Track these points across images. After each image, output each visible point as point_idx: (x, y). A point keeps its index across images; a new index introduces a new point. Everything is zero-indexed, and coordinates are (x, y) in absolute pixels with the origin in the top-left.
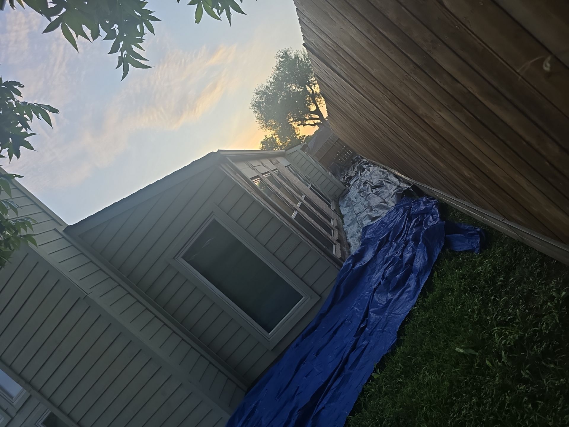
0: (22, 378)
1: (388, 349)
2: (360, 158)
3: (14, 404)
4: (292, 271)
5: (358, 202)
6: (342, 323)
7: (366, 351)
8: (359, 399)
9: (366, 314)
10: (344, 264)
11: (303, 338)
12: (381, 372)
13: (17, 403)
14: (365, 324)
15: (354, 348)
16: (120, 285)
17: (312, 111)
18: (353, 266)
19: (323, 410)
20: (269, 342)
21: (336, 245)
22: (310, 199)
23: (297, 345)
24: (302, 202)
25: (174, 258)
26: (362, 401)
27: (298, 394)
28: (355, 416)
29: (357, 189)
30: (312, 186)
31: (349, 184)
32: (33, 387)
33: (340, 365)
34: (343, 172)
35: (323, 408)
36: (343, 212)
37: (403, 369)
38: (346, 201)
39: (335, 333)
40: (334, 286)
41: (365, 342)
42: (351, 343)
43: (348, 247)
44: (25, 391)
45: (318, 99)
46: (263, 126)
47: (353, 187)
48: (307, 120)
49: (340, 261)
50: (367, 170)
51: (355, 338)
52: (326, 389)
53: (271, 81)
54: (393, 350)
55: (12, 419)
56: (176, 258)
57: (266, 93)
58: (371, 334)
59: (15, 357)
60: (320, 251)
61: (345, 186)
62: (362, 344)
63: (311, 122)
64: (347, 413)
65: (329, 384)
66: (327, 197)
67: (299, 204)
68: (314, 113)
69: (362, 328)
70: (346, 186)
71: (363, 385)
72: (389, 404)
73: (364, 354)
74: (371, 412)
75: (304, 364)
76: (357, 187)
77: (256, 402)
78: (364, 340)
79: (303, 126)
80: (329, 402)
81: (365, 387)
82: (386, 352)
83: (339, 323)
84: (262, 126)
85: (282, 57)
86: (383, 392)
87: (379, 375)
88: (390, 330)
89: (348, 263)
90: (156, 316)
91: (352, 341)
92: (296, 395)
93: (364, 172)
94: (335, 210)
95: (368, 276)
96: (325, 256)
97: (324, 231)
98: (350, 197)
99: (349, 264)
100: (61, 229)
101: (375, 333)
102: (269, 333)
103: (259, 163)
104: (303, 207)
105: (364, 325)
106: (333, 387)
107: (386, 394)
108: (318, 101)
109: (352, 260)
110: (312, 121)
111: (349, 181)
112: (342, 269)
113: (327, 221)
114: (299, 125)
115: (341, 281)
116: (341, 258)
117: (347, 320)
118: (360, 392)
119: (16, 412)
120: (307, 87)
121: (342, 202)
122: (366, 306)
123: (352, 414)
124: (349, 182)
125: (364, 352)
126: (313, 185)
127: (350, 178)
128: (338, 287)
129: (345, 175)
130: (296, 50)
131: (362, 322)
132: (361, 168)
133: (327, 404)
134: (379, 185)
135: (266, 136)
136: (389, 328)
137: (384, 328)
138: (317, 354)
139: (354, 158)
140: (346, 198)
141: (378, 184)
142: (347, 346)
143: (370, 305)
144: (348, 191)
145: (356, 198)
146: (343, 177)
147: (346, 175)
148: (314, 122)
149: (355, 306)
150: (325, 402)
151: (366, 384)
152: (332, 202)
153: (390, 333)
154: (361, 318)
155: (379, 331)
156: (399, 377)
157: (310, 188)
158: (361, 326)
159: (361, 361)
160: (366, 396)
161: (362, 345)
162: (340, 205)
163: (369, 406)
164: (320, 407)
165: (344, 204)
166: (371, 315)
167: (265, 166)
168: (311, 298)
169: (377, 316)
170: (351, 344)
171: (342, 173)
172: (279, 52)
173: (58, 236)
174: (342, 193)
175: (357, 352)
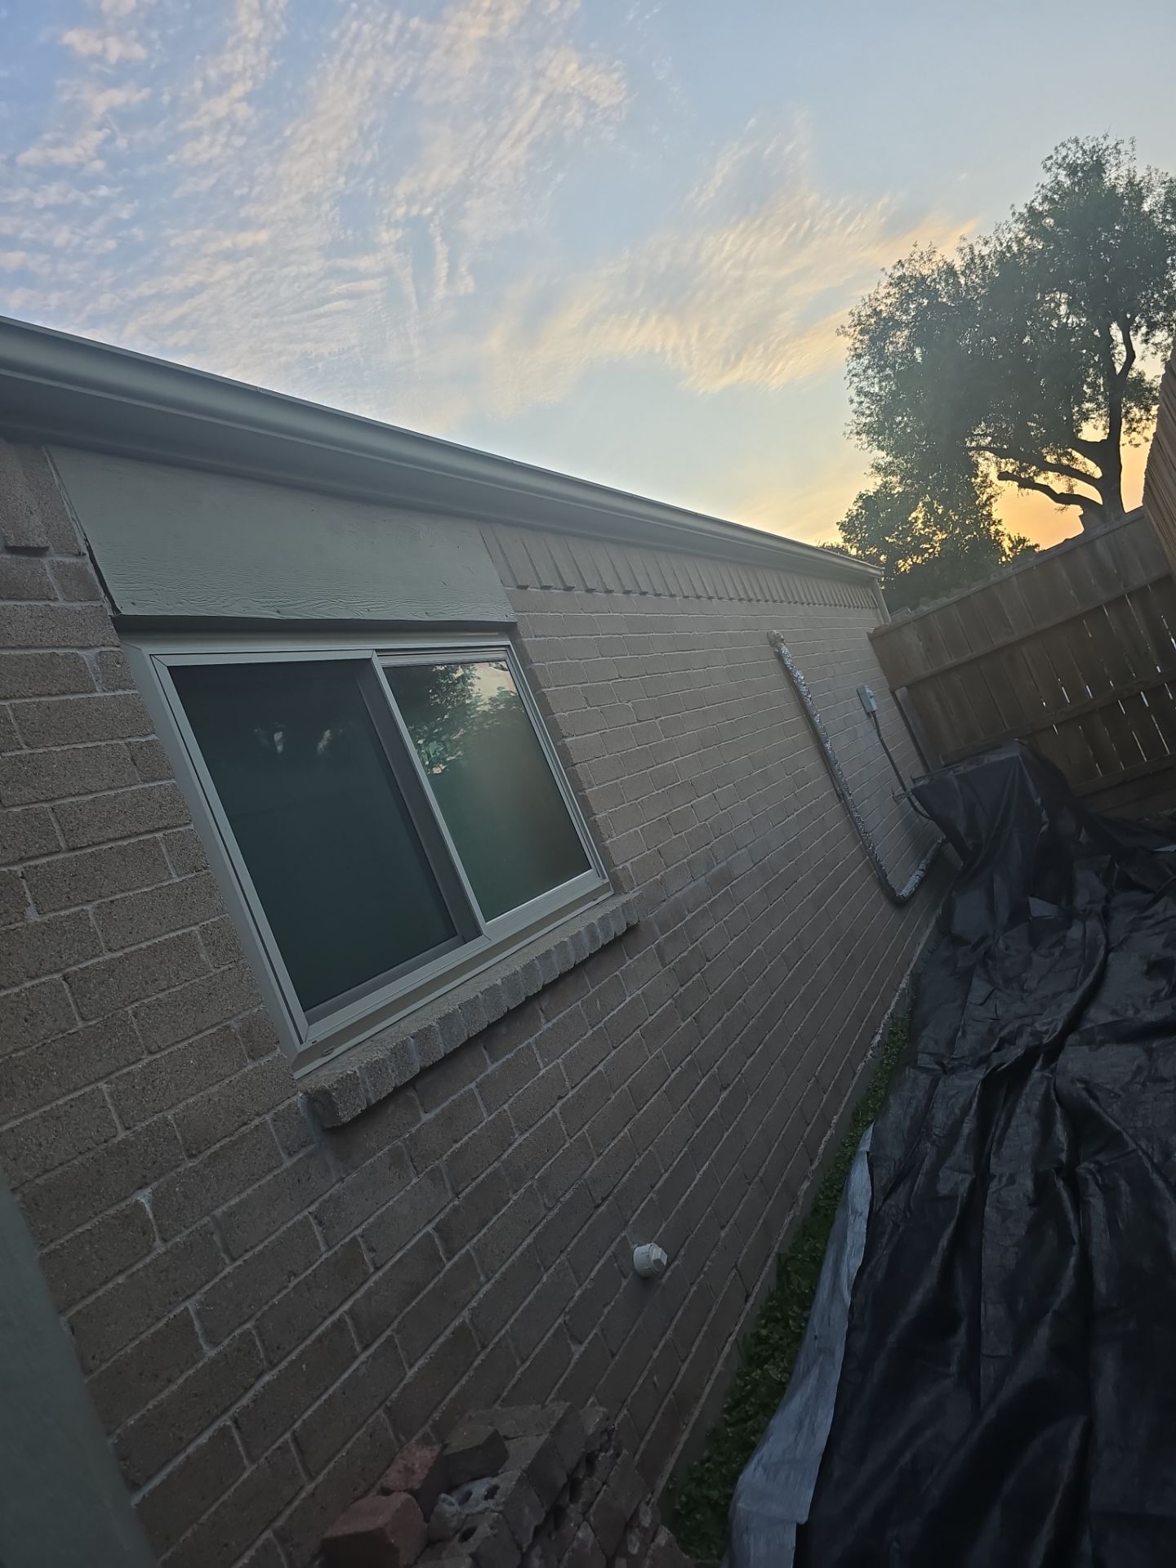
17: (1086, 441)
45: (1135, 410)
46: (866, 428)
48: (1045, 467)
53: (976, 252)
57: (933, 294)
63: (1060, 485)
68: (1089, 449)
79: (1020, 486)
84: (864, 425)
85: (1072, 169)
108: (1131, 416)
110: (1064, 479)
114: (1003, 476)
120: (1116, 333)
130: (1148, 168)
148: (1071, 488)
172: (1073, 146)
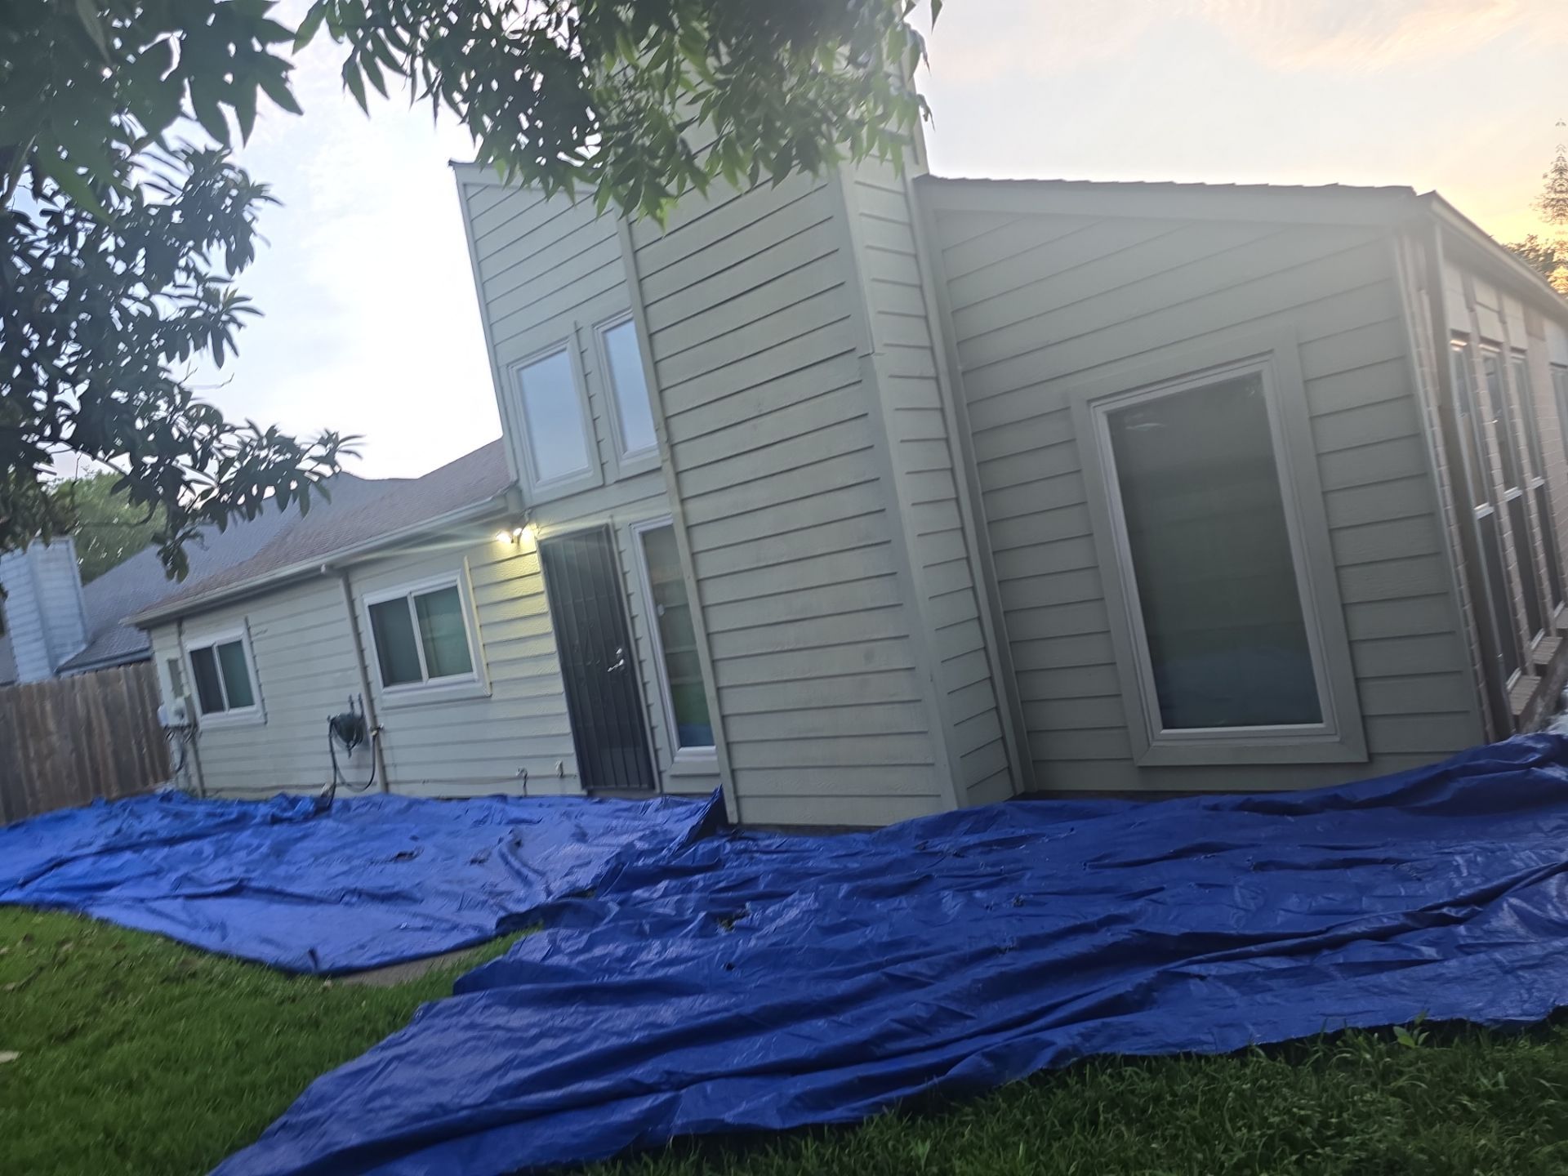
0: (667, 428)
1: (1491, 1020)
3: (623, 464)
4: (1351, 643)
6: (1386, 861)
7: (1418, 968)
8: (1313, 1039)
9: (1488, 898)
10: (1515, 739)
11: (1240, 807)
12: (1426, 1043)
13: (628, 466)
14: (1460, 915)
15: (1381, 936)
16: (937, 379)
18: (1541, 763)
19: (1198, 981)
20: (1149, 745)
21: (1525, 677)
22: (1550, 501)
23: (1215, 808)
24: (1525, 493)
25: (1089, 401)
26: (1317, 1052)
27: (1154, 901)
28: (1274, 1059)
32: (673, 459)
33: (1315, 938)
35: (1202, 978)
37: (1500, 1092)
39: (1349, 864)
40: (1434, 766)
41: (1430, 952)
42: (1385, 920)
43: (1553, 706)
44: (657, 453)
46: (1553, 203)
49: (1512, 723)
51: (1402, 920)
52: (1238, 950)
54: (1506, 1031)
55: (603, 486)
56: (1094, 404)
58: (1465, 949)
59: (680, 380)
60: (1477, 655)
62: (1418, 947)
64: (1258, 1037)
65: (1253, 948)
67: (1513, 493)
69: (1445, 915)
71: (1349, 1025)
72: (1394, 1120)
73: (1408, 971)
74: (1325, 1090)
75: (1206, 857)
77: (1031, 831)
78: (1430, 944)
80: (1227, 980)
81: (1349, 1032)
82: (1479, 1020)
83: (1380, 854)
84: (1553, 199)
86: (1392, 1085)
87: (1416, 1044)
88: (1536, 986)
89: (1530, 743)
90: (957, 500)
91: (1389, 918)
92: (1147, 897)
95: (1562, 818)
96: (1480, 680)
97: (1522, 615)
99: (1533, 750)
100: (912, 173)
101: (1482, 957)
102: (1165, 727)
103: (1493, 304)
104: (1516, 506)
105: (1457, 913)
106: (1257, 961)
107: (1398, 1093)
109: (1548, 745)
112: (1498, 747)
113: (1549, 598)
115: (1465, 771)
116: (1516, 718)
117: (1409, 864)
118: (1329, 1031)
119: (617, 479)
122: (1503, 880)
123: (1270, 1049)
125: (1412, 968)
128: (1444, 777)
131: (1457, 903)
133: (1215, 977)
135: (1532, 238)
136: (1535, 981)
137: (1523, 968)
138: (1262, 867)
142: (1366, 916)
143: (1518, 886)
149: (1462, 853)
150: (1213, 969)
151: (1357, 1032)
153: (1529, 991)
154: (1461, 894)
155: (1497, 963)
156: (1473, 1096)
158: (1445, 910)
159: (1384, 978)
160: (1335, 1051)
161: (1417, 950)
163: (1327, 1077)
164: (1195, 969)
166: (1503, 910)
167: (1503, 322)
168: (1341, 742)
169: (1522, 927)
170: (1382, 922)
173: (897, 186)
175: (1387, 953)
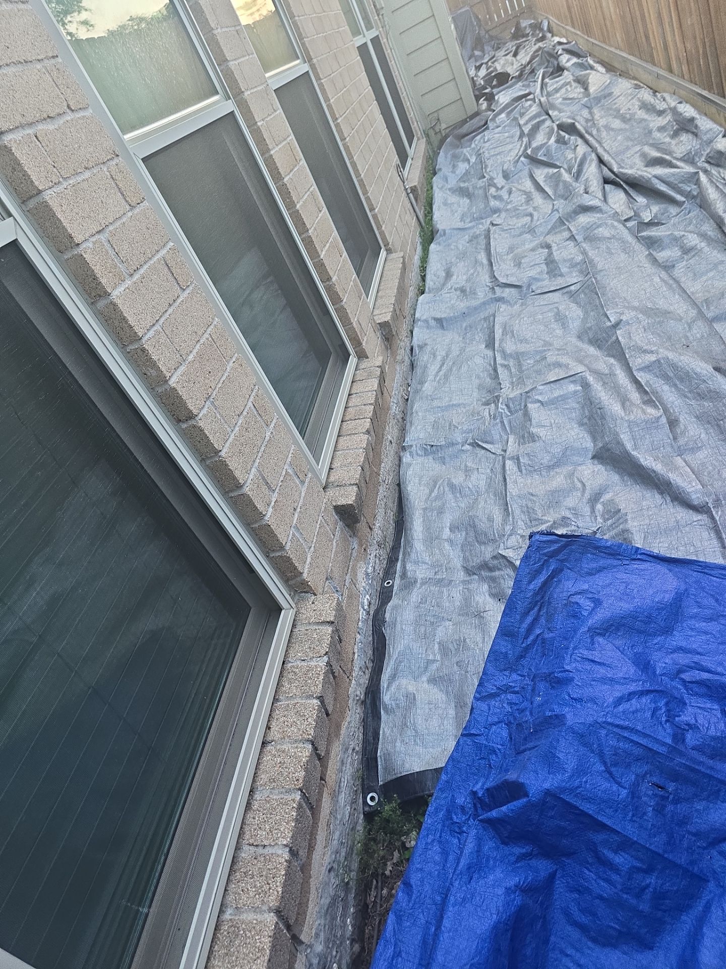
2: (545, 28)
5: (515, 209)
22: (327, 99)
29: (522, 135)
30: (376, 41)
31: (490, 98)
34: (480, 51)
36: (441, 218)
38: (463, 161)
47: (503, 115)
50: (571, 77)
61: (477, 98)
66: (411, 115)
70: (481, 101)
76: (526, 130)
93: (561, 80)
94: (414, 190)
98: (486, 155)
111: (495, 87)
121: (449, 156)
124: (495, 91)
126: (383, 41)
127: (503, 79)
129: (485, 61)
132: (552, 60)
134: (663, 188)
139: (524, 23)
140: (466, 151)
141: (656, 177)
144: (483, 123)
145: (506, 176)
146: (478, 64)
147: (487, 63)
152: (418, 139)
157: (363, 49)
162: (440, 169)
165: (453, 172)
171: (477, 53)
174: (464, 122)
